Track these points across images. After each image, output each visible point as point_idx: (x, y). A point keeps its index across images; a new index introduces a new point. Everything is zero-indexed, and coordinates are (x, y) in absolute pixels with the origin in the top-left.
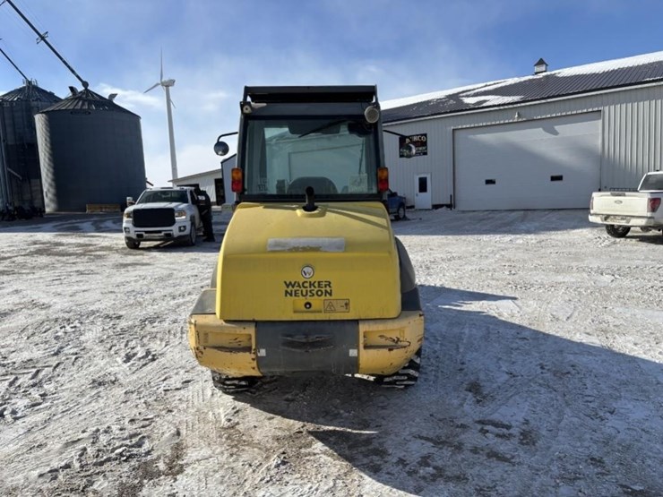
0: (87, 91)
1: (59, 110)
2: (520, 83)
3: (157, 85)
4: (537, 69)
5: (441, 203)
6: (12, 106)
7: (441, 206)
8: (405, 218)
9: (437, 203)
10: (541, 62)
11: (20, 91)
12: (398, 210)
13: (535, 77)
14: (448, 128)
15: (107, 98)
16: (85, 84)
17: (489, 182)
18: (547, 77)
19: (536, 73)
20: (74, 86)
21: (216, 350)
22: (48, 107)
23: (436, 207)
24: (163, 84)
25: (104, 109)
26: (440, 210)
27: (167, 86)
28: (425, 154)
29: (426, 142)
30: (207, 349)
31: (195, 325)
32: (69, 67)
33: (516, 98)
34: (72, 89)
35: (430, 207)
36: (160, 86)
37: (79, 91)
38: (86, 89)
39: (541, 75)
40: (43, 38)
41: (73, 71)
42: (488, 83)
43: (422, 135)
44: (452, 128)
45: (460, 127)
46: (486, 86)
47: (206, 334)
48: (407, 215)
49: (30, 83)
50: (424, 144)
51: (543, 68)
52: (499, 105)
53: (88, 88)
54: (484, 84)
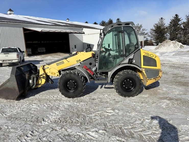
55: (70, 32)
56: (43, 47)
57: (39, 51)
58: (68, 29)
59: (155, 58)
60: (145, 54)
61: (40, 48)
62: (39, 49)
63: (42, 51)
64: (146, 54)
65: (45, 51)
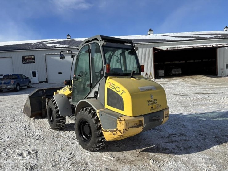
2: (63, 41)
4: (68, 37)
5: (42, 81)
7: (43, 82)
8: (31, 87)
9: (41, 81)
10: (68, 35)
12: (29, 84)
13: (68, 40)
14: (43, 54)
17: (60, 73)
18: (71, 40)
19: (67, 39)
21: (132, 128)
23: (40, 82)
26: (42, 83)
28: (34, 63)
29: (34, 58)
30: (130, 128)
31: (125, 121)
33: (66, 46)
35: (38, 83)
39: (69, 39)
42: (52, 40)
43: (32, 56)
44: (44, 54)
45: (48, 54)
46: (51, 40)
47: (128, 123)
48: (32, 86)
50: (34, 59)
51: (69, 37)
52: (61, 48)
54: (50, 40)
55: (220, 46)
56: (179, 68)
57: (173, 73)
58: (216, 42)
59: (121, 94)
60: (109, 87)
61: (175, 70)
62: (173, 70)
63: (177, 73)
64: (111, 86)
65: (181, 72)
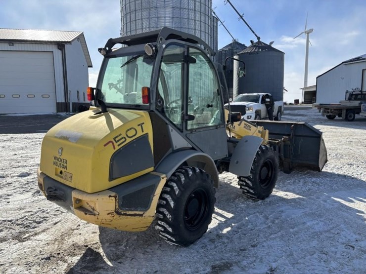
0: (259, 42)
1: (244, 53)
3: (303, 33)
6: (225, 53)
11: (230, 45)
15: (269, 44)
16: (259, 38)
20: (253, 40)
22: (240, 51)
24: (305, 33)
25: (266, 51)
27: (308, 33)
32: (252, 30)
34: (252, 41)
36: (304, 34)
37: (255, 42)
38: (259, 41)
40: (241, 17)
41: (253, 32)
49: (235, 40)
53: (260, 40)
